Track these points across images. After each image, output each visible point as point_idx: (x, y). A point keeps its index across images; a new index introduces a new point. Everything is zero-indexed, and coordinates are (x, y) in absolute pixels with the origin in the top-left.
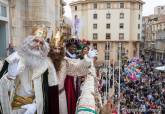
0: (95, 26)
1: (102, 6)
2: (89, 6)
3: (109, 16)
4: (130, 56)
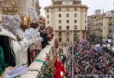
0: (60, 22)
1: (64, 9)
2: (56, 9)
3: (68, 15)
4: (81, 39)
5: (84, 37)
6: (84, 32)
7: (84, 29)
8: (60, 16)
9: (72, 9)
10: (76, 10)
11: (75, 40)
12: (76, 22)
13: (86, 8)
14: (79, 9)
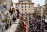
0: (22, 10)
1: (24, 4)
2: (20, 4)
3: (26, 7)
5: (33, 16)
6: (33, 14)
7: (33, 13)
8: (22, 7)
9: (28, 4)
10: (29, 5)
11: (29, 18)
12: (29, 10)
13: (34, 4)
14: (31, 4)
